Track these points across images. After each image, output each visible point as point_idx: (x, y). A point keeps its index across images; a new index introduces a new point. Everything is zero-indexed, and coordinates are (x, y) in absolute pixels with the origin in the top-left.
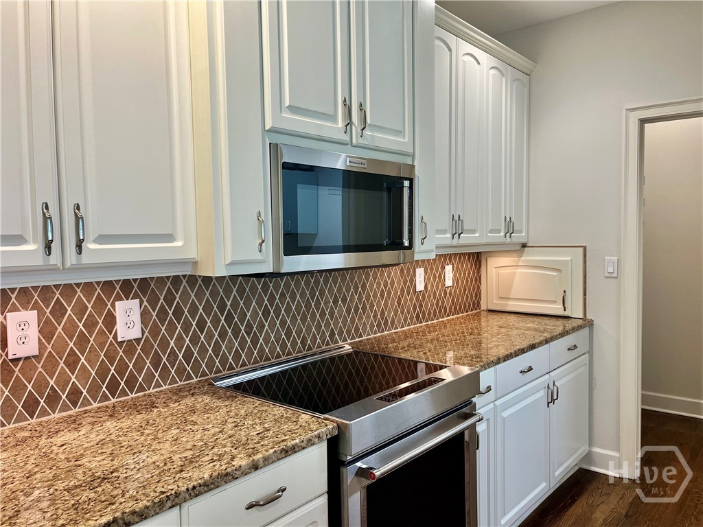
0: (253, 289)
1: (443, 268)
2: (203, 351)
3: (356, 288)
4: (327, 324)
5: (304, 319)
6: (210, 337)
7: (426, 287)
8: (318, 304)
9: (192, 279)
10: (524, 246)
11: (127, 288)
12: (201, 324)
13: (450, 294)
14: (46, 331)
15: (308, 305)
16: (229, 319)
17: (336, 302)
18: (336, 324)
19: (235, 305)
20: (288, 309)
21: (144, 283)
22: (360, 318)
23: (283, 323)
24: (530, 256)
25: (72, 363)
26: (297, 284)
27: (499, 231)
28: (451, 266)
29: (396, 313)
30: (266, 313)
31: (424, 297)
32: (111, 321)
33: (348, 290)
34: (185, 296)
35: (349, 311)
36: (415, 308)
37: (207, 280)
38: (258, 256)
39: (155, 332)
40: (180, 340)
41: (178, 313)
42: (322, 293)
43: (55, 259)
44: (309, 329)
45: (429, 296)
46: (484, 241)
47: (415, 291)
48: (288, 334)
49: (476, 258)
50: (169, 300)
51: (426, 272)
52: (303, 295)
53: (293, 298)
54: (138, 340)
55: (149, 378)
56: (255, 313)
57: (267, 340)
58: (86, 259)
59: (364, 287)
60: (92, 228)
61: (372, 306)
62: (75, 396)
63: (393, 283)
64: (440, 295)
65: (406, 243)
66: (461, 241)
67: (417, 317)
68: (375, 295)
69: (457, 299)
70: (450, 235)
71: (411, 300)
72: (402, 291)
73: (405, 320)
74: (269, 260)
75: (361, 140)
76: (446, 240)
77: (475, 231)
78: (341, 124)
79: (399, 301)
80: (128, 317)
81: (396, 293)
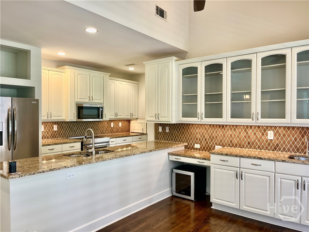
0: (75, 125)
1: (119, 123)
2: (66, 134)
3: (96, 126)
6: (67, 131)
7: (114, 126)
9: (65, 122)
10: (137, 119)
11: (55, 123)
12: (66, 129)
13: (121, 128)
14: (45, 128)
16: (71, 129)
19: (72, 127)
20: (82, 128)
21: (58, 122)
22: (97, 131)
23: (80, 131)
24: (138, 121)
26: (84, 124)
27: (129, 116)
28: (121, 123)
29: (106, 131)
30: (77, 129)
31: (113, 128)
32: (53, 128)
33: (94, 126)
34: (64, 125)
36: (111, 130)
37: (67, 122)
38: (74, 119)
39: (59, 130)
40: (63, 132)
41: (63, 127)
43: (48, 119)
45: (115, 128)
46: (124, 117)
47: (111, 127)
48: (82, 132)
49: (129, 121)
50: (61, 125)
51: (114, 123)
52: (85, 126)
53: (83, 126)
54: (57, 131)
55: (58, 136)
56: (75, 128)
57: (77, 133)
58: (52, 119)
59: (98, 125)
60: (52, 115)
61: (100, 129)
62: (48, 137)
63: (105, 125)
64: (118, 128)
65: (100, 118)
66: (117, 117)
67: (111, 132)
68: (101, 127)
69: (123, 130)
70: (114, 116)
71: (110, 129)
72: (107, 127)
73: (108, 133)
74: (75, 120)
75: (92, 102)
76: (113, 117)
77: (121, 116)
78: (88, 100)
79: (107, 129)
80: (55, 128)
81: (106, 127)
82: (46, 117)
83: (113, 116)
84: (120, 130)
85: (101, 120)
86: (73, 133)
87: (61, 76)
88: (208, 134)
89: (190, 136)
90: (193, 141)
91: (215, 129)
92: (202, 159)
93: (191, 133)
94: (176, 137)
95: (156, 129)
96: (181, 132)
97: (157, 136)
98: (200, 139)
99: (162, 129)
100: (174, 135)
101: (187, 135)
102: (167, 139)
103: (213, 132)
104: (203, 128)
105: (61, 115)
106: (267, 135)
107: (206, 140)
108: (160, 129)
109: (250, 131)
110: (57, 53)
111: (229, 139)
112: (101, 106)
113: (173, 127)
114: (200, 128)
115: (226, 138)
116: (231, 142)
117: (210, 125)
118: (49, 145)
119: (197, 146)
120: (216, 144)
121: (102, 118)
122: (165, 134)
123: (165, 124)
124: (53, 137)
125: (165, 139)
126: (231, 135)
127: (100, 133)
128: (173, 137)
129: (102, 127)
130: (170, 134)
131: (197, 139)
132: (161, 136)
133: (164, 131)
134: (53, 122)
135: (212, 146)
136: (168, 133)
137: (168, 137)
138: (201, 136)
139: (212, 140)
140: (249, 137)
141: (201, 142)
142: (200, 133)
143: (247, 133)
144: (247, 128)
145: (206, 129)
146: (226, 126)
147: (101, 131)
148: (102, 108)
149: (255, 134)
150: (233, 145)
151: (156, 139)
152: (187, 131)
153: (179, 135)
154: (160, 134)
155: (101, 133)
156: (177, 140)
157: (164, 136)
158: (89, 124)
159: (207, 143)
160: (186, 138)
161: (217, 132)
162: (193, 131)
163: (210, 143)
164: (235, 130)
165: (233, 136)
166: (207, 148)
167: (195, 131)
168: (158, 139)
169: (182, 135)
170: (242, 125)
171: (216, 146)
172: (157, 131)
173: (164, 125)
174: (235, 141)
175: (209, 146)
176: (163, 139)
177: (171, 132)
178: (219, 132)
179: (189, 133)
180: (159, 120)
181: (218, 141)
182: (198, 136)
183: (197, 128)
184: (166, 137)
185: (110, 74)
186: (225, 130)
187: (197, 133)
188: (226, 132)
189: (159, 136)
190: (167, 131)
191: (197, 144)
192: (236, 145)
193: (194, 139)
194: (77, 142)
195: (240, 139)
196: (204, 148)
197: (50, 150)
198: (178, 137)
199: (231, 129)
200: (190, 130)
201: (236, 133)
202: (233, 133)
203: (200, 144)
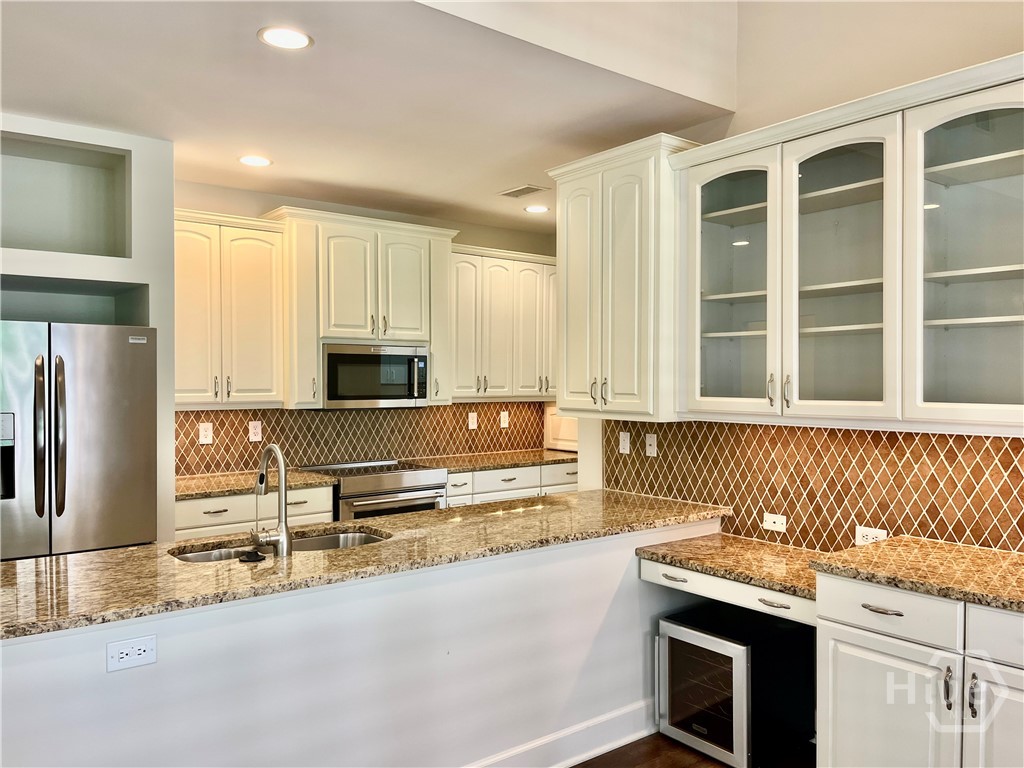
0: (330, 420)
1: (498, 414)
2: (296, 452)
3: (410, 424)
4: (385, 446)
5: (366, 441)
6: (301, 445)
7: (479, 427)
8: (378, 432)
9: (282, 412)
11: (255, 414)
12: (296, 438)
13: (507, 433)
14: (216, 433)
15: (370, 432)
16: (313, 436)
17: (392, 432)
18: (393, 446)
19: (317, 428)
20: (354, 434)
21: (264, 412)
22: (414, 444)
23: (350, 442)
25: (227, 449)
26: (362, 419)
27: (534, 387)
28: (507, 413)
29: (448, 443)
30: (338, 435)
31: (477, 434)
32: (246, 431)
33: (403, 424)
34: (287, 421)
35: (403, 438)
36: (467, 441)
37: (291, 412)
38: (313, 400)
39: (269, 438)
41: (282, 430)
42: (381, 425)
43: (219, 399)
44: (370, 447)
45: (483, 434)
46: (514, 394)
47: (467, 429)
48: (354, 449)
49: (539, 407)
50: (278, 422)
51: (479, 415)
52: (366, 425)
53: (358, 426)
54: (260, 442)
56: (330, 435)
57: (338, 450)
58: (231, 399)
59: (417, 423)
60: (234, 388)
61: (424, 437)
62: (228, 466)
63: (445, 422)
64: (495, 434)
65: (416, 395)
66: (487, 394)
67: (470, 448)
68: (428, 430)
69: (515, 438)
70: (475, 390)
71: (464, 435)
72: (455, 429)
73: (457, 449)
74: (320, 402)
75: (384, 337)
76: (470, 393)
77: (503, 387)
78: (369, 329)
79: (451, 435)
80: (255, 430)
81: (448, 429)
82: (211, 394)
83: (471, 387)
84: (504, 440)
85: (420, 403)
86: (322, 451)
87: (269, 246)
88: (824, 472)
89: (743, 476)
90: (755, 501)
91: (854, 452)
92: (780, 591)
93: (749, 464)
94: (684, 480)
95: (608, 441)
96: (705, 459)
97: (613, 471)
98: (785, 493)
99: (633, 443)
100: (680, 468)
102: (652, 487)
103: (847, 463)
104: (798, 446)
105: (269, 387)
107: (812, 496)
108: (625, 446)
110: (238, 159)
111: (924, 497)
112: (421, 352)
113: (675, 436)
114: (786, 445)
115: (907, 495)
116: (933, 512)
117: (832, 433)
118: (207, 496)
119: (775, 522)
120: (860, 517)
121: (423, 395)
122: (642, 464)
123: (643, 424)
124: (246, 464)
125: (643, 485)
126: (933, 481)
127: (424, 451)
128: (675, 478)
129: (435, 430)
130: (661, 467)
131: (773, 491)
132: (629, 474)
133: (638, 454)
134: (246, 410)
135: (839, 525)
136: (656, 459)
137: (656, 477)
138: (792, 481)
139: (839, 500)
141: (792, 505)
142: (785, 466)
144: (1016, 451)
145: (812, 448)
146: (909, 437)
147: (428, 444)
148: (423, 359)
150: (942, 526)
151: (608, 481)
152: (733, 453)
153: (700, 471)
154: (625, 463)
155: (431, 451)
156: (690, 492)
157: (638, 474)
158: (385, 418)
159: (818, 510)
160: (726, 486)
161: (862, 464)
162: (755, 454)
163: (832, 512)
164: (951, 456)
165: (942, 485)
166: (817, 533)
167: (767, 454)
168: (617, 482)
169: (710, 472)
170: (987, 438)
171: (858, 528)
172: (612, 451)
173: (638, 430)
174: (954, 511)
175: (825, 524)
176: (634, 486)
177: (665, 457)
178: (876, 465)
179: (738, 464)
180: (605, 408)
181: (868, 504)
182: (780, 479)
183: (773, 442)
184: (647, 475)
185: (454, 233)
186: (901, 454)
187: (773, 467)
188: (908, 466)
190: (652, 451)
191: (773, 511)
192: (959, 530)
193: (761, 490)
194: (316, 486)
195: (978, 503)
196: (804, 531)
197: (209, 513)
198: (695, 481)
199: (933, 454)
201: (960, 470)
202: (942, 470)
203: (785, 513)
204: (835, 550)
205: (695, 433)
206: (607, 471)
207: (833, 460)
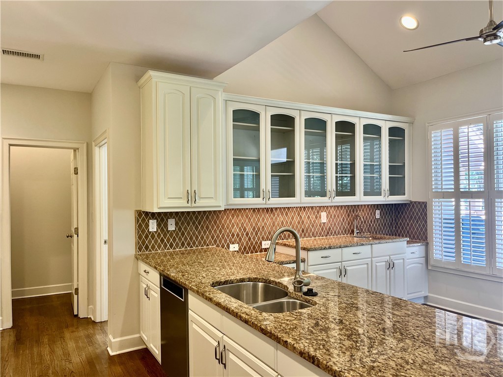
88: (251, 225)
89: (220, 232)
90: (226, 241)
91: (261, 216)
94: (191, 238)
95: (140, 226)
96: (202, 227)
97: (144, 242)
98: (238, 235)
99: (159, 225)
100: (188, 233)
101: (215, 231)
102: (171, 246)
103: (259, 220)
104: (242, 216)
106: (320, 218)
107: (247, 234)
108: (153, 226)
109: (304, 215)
113: (185, 218)
114: (238, 216)
117: (254, 210)
119: (234, 247)
120: (263, 238)
122: (165, 235)
123: (166, 213)
125: (165, 246)
128: (186, 239)
130: (177, 235)
131: (233, 235)
132: (156, 242)
133: (162, 230)
135: (256, 243)
136: (174, 231)
137: (174, 240)
138: (240, 229)
139: (256, 234)
140: (303, 222)
141: (240, 239)
142: (238, 225)
143: (301, 217)
144: (301, 211)
145: (247, 216)
146: (276, 209)
149: (309, 217)
151: (140, 248)
152: (215, 222)
153: (199, 232)
154: (153, 236)
156: (194, 243)
157: (162, 241)
159: (250, 239)
160: (213, 237)
161: (263, 220)
162: (225, 222)
163: (254, 239)
164: (287, 214)
166: (250, 248)
167: (230, 221)
168: (147, 248)
169: (205, 232)
170: (294, 207)
171: (263, 242)
172: (143, 231)
173: (162, 218)
175: (252, 244)
176: (159, 247)
177: (180, 229)
178: (267, 220)
179: (218, 227)
181: (265, 234)
182: (235, 230)
183: (233, 216)
184: (168, 240)
186: (274, 215)
187: (233, 226)
188: (276, 218)
189: (150, 242)
190: (172, 227)
191: (233, 243)
193: (228, 236)
196: (245, 248)
198: (197, 238)
199: (282, 214)
200: (220, 222)
201: (288, 218)
202: (285, 219)
203: (238, 243)
204: (256, 252)
205: (197, 216)
206: (139, 243)
207: (254, 219)
